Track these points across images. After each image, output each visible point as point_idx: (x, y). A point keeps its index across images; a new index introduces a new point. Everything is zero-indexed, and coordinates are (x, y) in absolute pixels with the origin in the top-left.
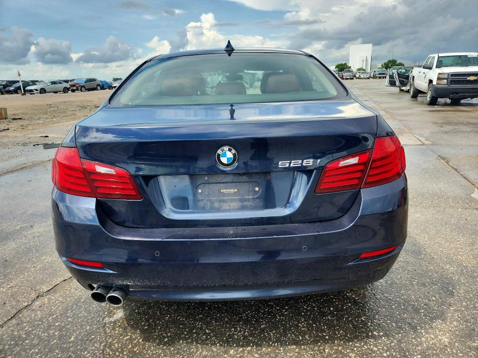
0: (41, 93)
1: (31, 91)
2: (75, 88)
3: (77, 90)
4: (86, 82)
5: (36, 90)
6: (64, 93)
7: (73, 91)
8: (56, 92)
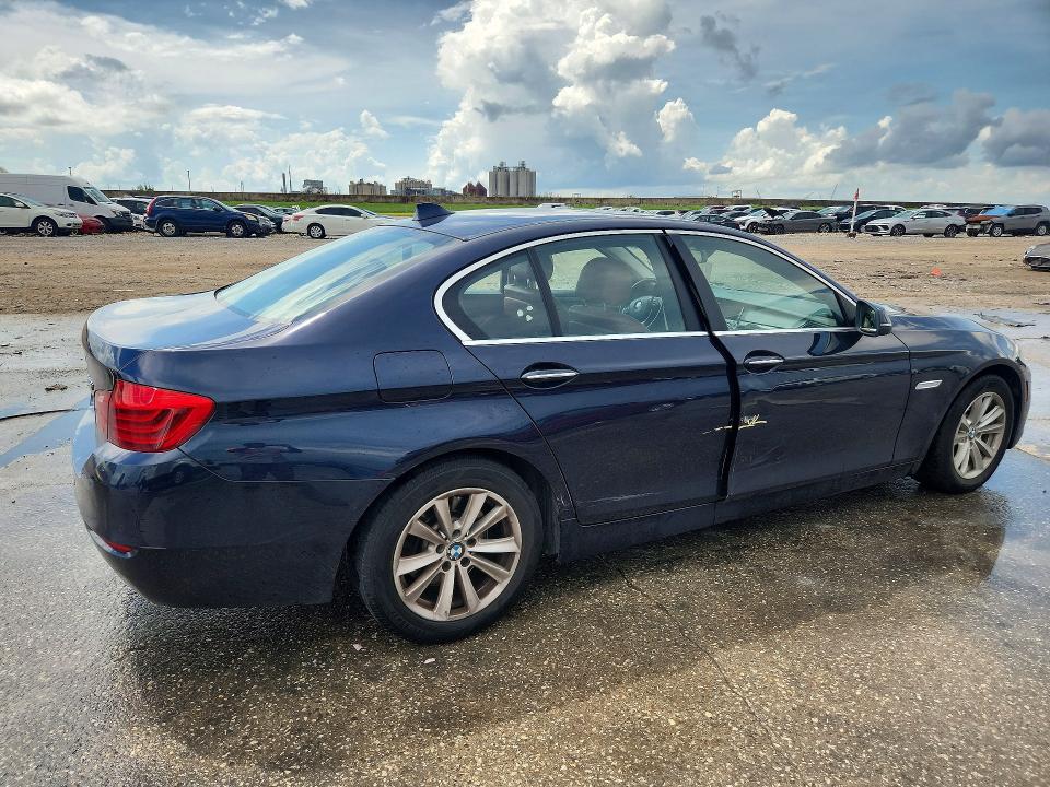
0: (892, 234)
1: (874, 229)
2: (977, 227)
3: (981, 231)
4: (1009, 215)
5: (885, 228)
6: (949, 236)
7: (973, 233)
8: (928, 235)
